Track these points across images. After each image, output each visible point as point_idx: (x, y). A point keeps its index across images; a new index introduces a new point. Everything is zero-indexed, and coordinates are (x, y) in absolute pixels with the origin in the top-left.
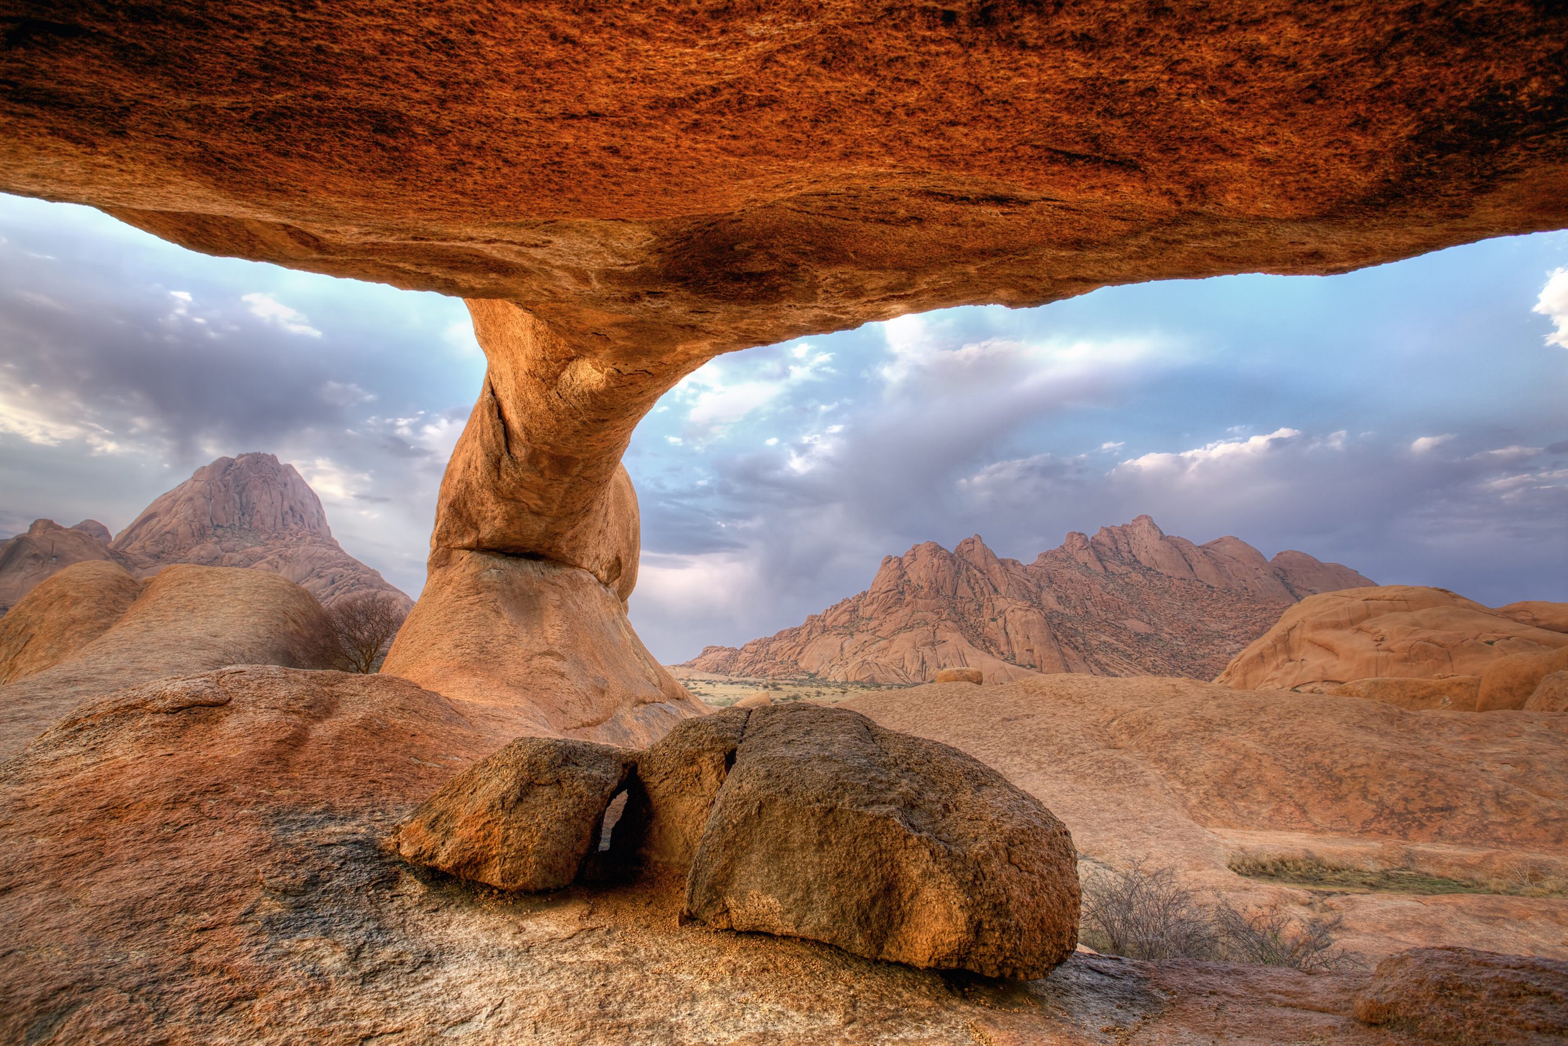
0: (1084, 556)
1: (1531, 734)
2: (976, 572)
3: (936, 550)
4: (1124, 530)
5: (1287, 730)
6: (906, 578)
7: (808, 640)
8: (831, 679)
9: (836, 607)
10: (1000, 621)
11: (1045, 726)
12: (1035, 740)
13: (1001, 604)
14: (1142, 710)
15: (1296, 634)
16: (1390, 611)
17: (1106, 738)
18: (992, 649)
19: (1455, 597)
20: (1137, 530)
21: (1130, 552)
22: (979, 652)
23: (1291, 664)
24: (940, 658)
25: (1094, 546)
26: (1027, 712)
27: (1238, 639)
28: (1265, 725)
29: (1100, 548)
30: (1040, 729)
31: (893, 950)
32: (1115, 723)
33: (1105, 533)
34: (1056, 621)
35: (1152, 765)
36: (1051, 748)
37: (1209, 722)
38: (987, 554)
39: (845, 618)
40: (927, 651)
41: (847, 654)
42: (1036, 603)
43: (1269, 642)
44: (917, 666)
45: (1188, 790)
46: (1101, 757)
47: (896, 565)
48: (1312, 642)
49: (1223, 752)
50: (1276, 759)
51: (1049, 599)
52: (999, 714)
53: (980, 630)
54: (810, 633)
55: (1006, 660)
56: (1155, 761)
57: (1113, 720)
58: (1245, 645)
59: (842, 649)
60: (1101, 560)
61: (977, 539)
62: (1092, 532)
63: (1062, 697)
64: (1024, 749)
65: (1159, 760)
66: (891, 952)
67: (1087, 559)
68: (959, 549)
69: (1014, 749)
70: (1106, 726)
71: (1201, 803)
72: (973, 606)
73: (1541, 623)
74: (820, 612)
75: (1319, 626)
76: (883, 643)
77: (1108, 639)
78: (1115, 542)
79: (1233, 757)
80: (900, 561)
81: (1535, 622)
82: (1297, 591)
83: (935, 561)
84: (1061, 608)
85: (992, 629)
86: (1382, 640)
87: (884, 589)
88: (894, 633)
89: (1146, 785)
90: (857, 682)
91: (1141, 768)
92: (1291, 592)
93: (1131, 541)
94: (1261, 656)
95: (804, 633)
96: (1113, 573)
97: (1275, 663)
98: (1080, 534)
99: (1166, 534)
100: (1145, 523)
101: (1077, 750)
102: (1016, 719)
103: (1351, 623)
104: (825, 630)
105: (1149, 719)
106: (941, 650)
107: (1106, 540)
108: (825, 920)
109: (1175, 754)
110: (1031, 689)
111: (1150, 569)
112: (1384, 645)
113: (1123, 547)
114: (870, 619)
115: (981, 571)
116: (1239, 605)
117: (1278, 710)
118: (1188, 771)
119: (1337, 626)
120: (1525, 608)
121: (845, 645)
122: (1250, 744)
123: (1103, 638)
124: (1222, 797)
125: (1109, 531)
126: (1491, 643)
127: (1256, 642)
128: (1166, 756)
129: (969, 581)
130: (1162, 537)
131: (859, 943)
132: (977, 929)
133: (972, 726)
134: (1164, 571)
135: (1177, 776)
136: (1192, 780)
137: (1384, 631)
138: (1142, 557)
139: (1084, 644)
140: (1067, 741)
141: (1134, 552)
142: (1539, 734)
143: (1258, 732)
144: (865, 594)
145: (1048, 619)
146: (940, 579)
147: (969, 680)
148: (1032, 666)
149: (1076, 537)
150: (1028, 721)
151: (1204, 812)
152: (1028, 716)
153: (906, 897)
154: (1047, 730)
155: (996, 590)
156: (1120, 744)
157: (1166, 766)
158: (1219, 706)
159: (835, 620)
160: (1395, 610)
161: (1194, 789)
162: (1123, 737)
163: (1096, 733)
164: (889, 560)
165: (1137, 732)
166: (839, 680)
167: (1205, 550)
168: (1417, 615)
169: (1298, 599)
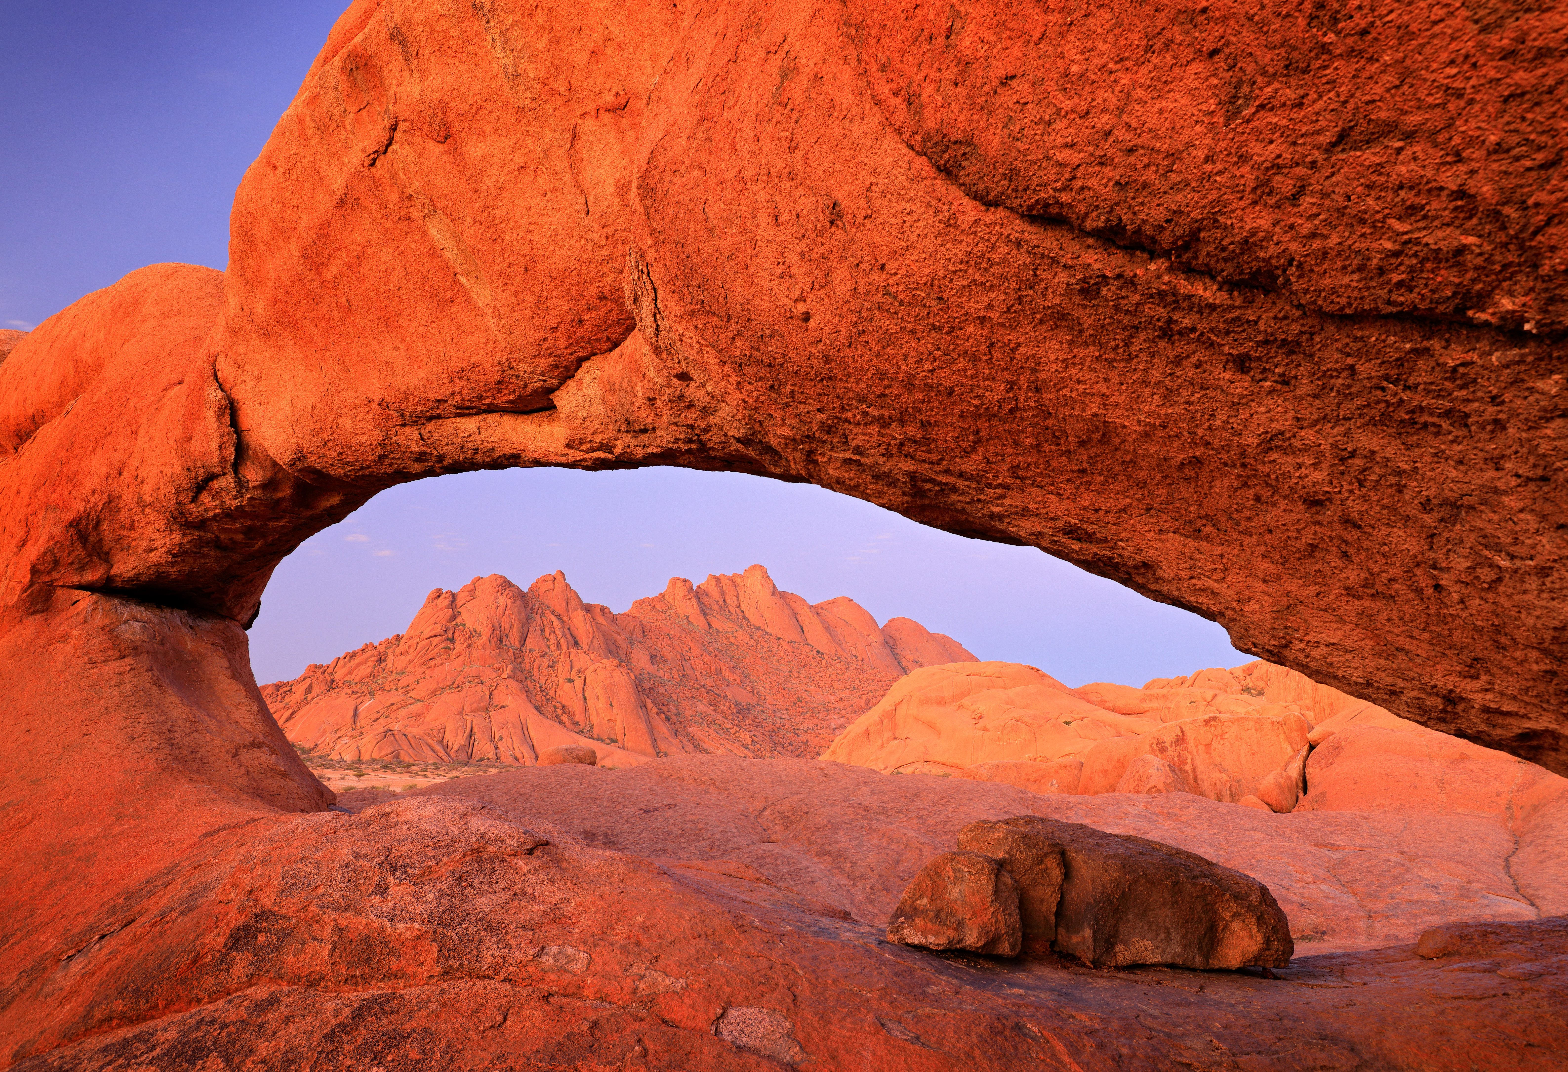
0: (689, 608)
1: (1135, 815)
2: (553, 618)
3: (505, 585)
4: (733, 581)
5: (942, 816)
6: (459, 620)
7: (305, 702)
8: (335, 756)
9: (354, 655)
10: (579, 683)
11: (691, 818)
12: (682, 835)
13: (581, 659)
14: (796, 797)
15: (902, 711)
16: (989, 688)
17: (759, 830)
18: (565, 718)
19: (1044, 676)
20: (749, 582)
21: (739, 607)
22: (547, 722)
23: (896, 742)
24: (495, 728)
25: (699, 595)
26: (667, 801)
27: (843, 713)
28: (922, 813)
29: (706, 600)
30: (686, 822)
31: (1216, 962)
32: (767, 813)
33: (713, 583)
34: (646, 685)
35: (815, 859)
36: (702, 844)
37: (867, 809)
38: (571, 597)
39: (364, 670)
40: (478, 721)
41: (362, 721)
42: (624, 660)
43: (876, 718)
44: (461, 739)
45: (854, 885)
46: (760, 852)
47: (447, 602)
48: (917, 719)
49: (885, 842)
50: (935, 848)
51: (641, 659)
52: (634, 804)
53: (551, 693)
54: (309, 689)
55: (580, 732)
56: (818, 855)
57: (765, 809)
58: (850, 721)
59: (355, 714)
60: (705, 614)
61: (559, 578)
62: (698, 580)
63: (704, 782)
64: (670, 847)
65: (822, 853)
66: (1215, 963)
67: (689, 612)
68: (534, 589)
69: (658, 847)
70: (757, 817)
71: (868, 898)
72: (545, 662)
73: (1107, 705)
74: (327, 660)
75: (925, 702)
76: (417, 707)
77: (705, 709)
78: (723, 593)
79: (894, 847)
80: (454, 596)
81: (1103, 704)
82: (905, 663)
83: (502, 600)
84: (653, 669)
85: (567, 694)
86: (980, 718)
87: (427, 633)
88: (434, 693)
89: (813, 882)
90: (374, 761)
91: (805, 863)
92: (899, 663)
93: (741, 594)
94: (867, 733)
95: (300, 690)
96: (718, 631)
97: (880, 742)
98: (684, 581)
99: (780, 588)
100: (759, 574)
101: (731, 845)
102: (656, 810)
103: (955, 698)
104: (332, 685)
105: (804, 808)
106: (497, 717)
107: (714, 592)
108: (1179, 950)
109: (838, 846)
110: (665, 774)
111: (759, 628)
112: (982, 723)
113: (731, 600)
114: (402, 672)
115: (559, 617)
116: (847, 675)
117: (932, 796)
118: (854, 864)
119: (941, 702)
120: (1096, 689)
121: (361, 709)
122: (910, 834)
123: (700, 708)
124: (888, 890)
125: (718, 580)
126: (1068, 723)
127: (863, 717)
128: (828, 848)
129: (543, 630)
130: (775, 591)
131: (1198, 960)
132: (1267, 941)
133: (602, 819)
134: (774, 632)
135: (842, 871)
136: (858, 874)
137: (982, 708)
138: (751, 614)
139: (678, 714)
140: (718, 835)
141: (743, 607)
142: (1140, 816)
143: (915, 820)
144: (398, 638)
145: (638, 684)
146: (505, 625)
147: (581, 760)
148: (613, 741)
149: (679, 584)
150: (670, 813)
151: (871, 908)
152: (669, 806)
153: (1219, 930)
154: (696, 822)
155: (576, 643)
156: (774, 837)
157: (829, 859)
158: (873, 792)
159: (350, 673)
160: (993, 687)
161: (860, 884)
162: (777, 828)
163: (748, 825)
164: (439, 594)
165: (792, 822)
166: (347, 758)
167: (817, 611)
168: (1012, 692)
169: (905, 671)
